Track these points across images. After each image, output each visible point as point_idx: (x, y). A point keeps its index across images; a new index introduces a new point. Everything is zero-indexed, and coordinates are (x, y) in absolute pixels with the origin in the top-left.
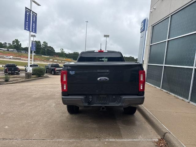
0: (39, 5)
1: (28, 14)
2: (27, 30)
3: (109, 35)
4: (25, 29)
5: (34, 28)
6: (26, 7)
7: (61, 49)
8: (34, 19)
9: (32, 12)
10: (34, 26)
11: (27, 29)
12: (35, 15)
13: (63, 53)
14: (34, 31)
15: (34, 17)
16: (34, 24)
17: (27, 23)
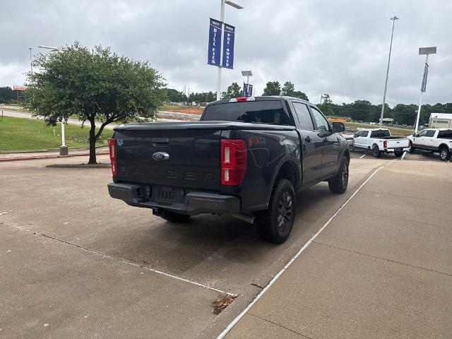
0: (239, 7)
1: (215, 30)
2: (212, 64)
3: (435, 48)
4: (210, 62)
5: (228, 57)
6: (211, 19)
7: (325, 96)
8: (229, 39)
9: (223, 26)
10: (228, 54)
11: (213, 62)
12: (231, 31)
13: (327, 104)
14: (227, 65)
15: (229, 35)
16: (228, 50)
17: (213, 50)
